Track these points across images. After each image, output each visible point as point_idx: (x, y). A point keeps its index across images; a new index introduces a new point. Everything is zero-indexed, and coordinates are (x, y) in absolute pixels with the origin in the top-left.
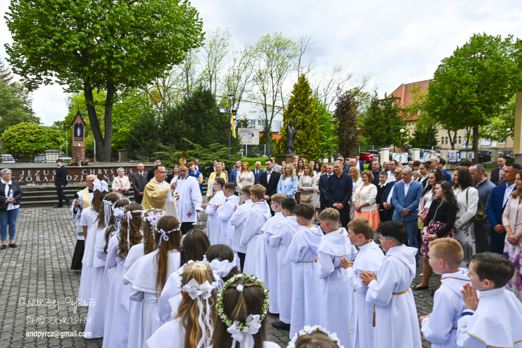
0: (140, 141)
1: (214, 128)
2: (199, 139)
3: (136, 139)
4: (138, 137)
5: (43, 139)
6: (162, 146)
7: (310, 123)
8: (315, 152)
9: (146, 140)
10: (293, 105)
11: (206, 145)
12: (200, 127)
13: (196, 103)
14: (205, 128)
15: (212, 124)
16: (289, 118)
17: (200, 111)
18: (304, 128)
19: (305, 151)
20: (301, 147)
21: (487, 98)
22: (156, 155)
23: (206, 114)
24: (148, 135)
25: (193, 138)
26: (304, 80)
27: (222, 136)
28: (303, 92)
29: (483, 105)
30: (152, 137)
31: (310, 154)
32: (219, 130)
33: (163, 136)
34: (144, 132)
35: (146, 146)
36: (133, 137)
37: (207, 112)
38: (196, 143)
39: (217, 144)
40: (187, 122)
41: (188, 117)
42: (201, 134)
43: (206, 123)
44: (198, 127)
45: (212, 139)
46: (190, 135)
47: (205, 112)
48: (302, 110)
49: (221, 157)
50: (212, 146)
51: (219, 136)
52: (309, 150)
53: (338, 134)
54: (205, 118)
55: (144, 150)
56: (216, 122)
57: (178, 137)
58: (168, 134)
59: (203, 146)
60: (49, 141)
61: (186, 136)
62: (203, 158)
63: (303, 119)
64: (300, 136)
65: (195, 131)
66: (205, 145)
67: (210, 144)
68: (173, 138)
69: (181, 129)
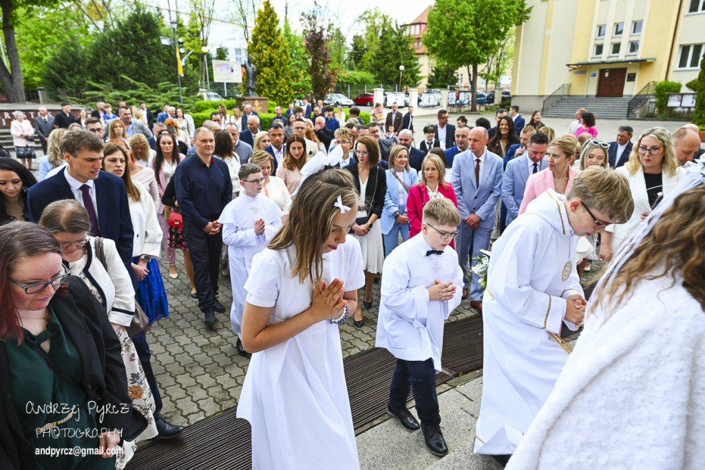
0: (64, 77)
1: (162, 63)
2: (144, 77)
3: (57, 75)
4: (60, 72)
6: (94, 84)
7: (279, 59)
8: (286, 94)
9: (72, 76)
10: (257, 36)
11: (154, 84)
12: (143, 61)
13: (135, 31)
14: (150, 63)
15: (159, 57)
16: (254, 52)
17: (138, 40)
18: (272, 65)
19: (274, 92)
20: (269, 88)
21: (483, 32)
22: (88, 96)
23: (148, 45)
24: (73, 69)
25: (136, 75)
26: (269, 5)
27: (173, 72)
28: (269, 20)
29: (480, 40)
30: (79, 72)
31: (280, 97)
32: (169, 65)
33: (94, 72)
34: (66, 65)
35: (73, 84)
36: (53, 72)
37: (150, 43)
38: (141, 81)
39: (168, 82)
40: (126, 54)
41: (125, 48)
42: (146, 70)
43: (151, 56)
44: (140, 60)
45: (161, 76)
46: (132, 71)
47: (147, 42)
48: (269, 43)
49: (173, 99)
50: (161, 85)
51: (170, 73)
52: (279, 91)
53: (310, 73)
54: (149, 50)
55: (70, 89)
56: (164, 55)
57: (114, 74)
58: (101, 70)
59: (149, 85)
61: (125, 73)
62: (149, 99)
63: (270, 55)
64: (268, 75)
65: (136, 66)
66: (152, 83)
67: (158, 82)
68: (108, 75)
69: (117, 63)
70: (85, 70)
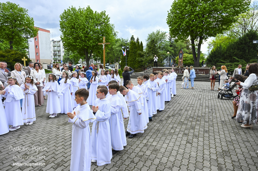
0: (212, 59)
2: (244, 57)
5: (187, 59)
6: (223, 61)
12: (246, 51)
13: (245, 40)
14: (248, 52)
17: (246, 44)
23: (250, 45)
30: (218, 57)
33: (224, 56)
41: (239, 47)
42: (246, 55)
44: (244, 51)
50: (252, 60)
57: (231, 57)
58: (226, 56)
59: (246, 60)
60: (190, 60)
61: (236, 56)
65: (242, 53)
67: (250, 59)
68: (229, 57)
69: (234, 52)
70: (221, 56)
